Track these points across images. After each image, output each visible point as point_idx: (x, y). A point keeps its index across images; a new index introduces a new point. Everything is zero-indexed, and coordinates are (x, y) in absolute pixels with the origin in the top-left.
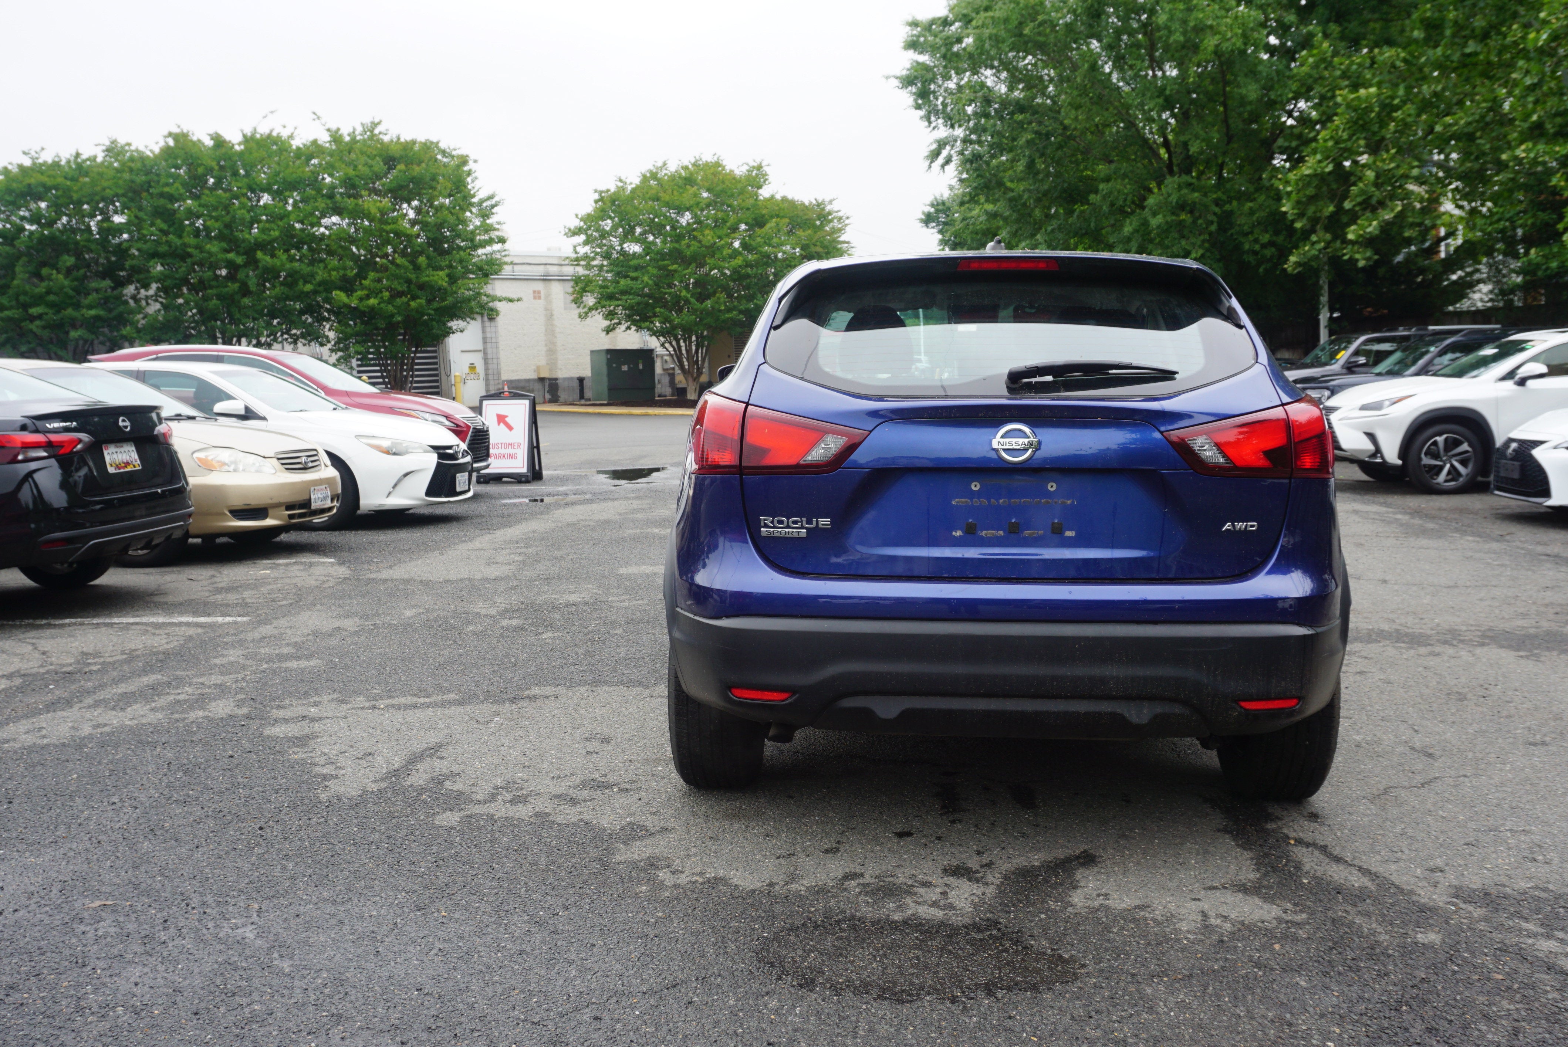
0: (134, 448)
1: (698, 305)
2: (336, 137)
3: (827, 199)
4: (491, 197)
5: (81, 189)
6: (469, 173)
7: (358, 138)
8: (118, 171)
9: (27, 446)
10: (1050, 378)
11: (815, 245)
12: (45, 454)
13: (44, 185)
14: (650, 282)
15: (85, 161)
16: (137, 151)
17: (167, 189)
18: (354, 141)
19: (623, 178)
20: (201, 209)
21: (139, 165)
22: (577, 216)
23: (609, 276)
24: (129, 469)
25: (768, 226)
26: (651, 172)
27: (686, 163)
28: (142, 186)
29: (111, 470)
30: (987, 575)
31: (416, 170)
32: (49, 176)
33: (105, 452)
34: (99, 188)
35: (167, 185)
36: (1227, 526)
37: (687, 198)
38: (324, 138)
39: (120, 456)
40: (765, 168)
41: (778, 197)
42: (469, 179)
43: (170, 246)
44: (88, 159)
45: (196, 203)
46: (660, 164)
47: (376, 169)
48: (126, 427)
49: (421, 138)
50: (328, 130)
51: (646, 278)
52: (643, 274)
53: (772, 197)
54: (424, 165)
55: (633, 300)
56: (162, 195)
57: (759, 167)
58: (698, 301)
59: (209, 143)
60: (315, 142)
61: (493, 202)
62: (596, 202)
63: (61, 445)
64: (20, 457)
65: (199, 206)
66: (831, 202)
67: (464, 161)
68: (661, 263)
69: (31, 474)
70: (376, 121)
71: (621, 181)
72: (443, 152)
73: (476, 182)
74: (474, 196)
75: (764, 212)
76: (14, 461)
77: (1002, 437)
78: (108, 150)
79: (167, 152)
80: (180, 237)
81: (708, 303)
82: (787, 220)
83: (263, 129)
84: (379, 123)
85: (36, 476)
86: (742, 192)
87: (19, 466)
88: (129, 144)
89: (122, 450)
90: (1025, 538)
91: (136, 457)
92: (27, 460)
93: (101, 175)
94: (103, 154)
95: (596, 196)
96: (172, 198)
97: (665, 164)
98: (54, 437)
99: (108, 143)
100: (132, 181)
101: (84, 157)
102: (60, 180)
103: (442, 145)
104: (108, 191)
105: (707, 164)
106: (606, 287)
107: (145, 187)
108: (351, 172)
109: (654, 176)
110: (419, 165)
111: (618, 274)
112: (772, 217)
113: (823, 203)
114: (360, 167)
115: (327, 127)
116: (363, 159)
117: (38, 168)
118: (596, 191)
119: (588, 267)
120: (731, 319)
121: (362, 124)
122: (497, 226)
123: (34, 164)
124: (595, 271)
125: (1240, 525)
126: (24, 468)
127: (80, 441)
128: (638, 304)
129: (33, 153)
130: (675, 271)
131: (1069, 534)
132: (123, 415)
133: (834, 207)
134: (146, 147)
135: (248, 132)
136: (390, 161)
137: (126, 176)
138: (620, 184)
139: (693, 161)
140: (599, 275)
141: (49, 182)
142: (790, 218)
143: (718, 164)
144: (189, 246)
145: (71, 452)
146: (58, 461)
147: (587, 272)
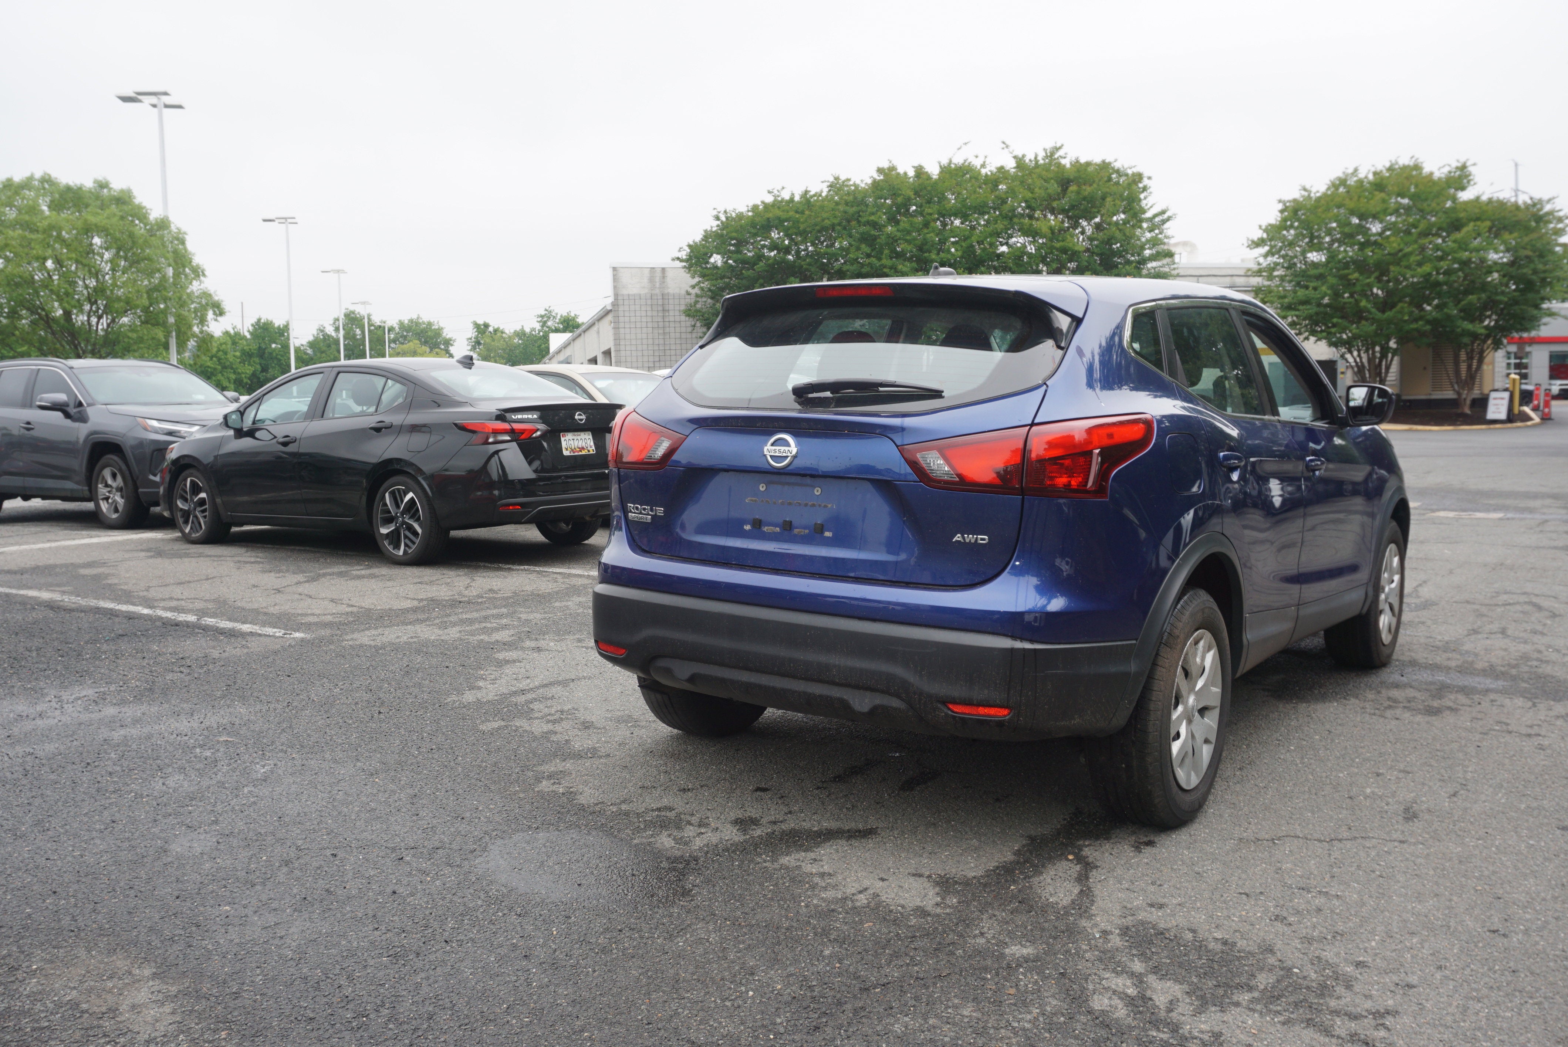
0: (591, 437)
1: (1379, 315)
2: (1020, 162)
3: (1545, 197)
4: (1163, 212)
5: (806, 221)
6: (1145, 189)
7: (1041, 162)
8: (837, 203)
9: (496, 432)
10: (828, 394)
11: (1525, 248)
12: (508, 438)
13: (779, 218)
14: (1329, 292)
15: (812, 197)
16: (855, 185)
17: (872, 218)
18: (1037, 165)
19: (1308, 187)
20: (899, 234)
21: (851, 198)
22: (1260, 227)
23: (1289, 287)
24: (583, 453)
25: (1465, 230)
26: (1339, 179)
27: (1379, 167)
28: (853, 215)
29: (566, 453)
30: (762, 565)
31: (1087, 190)
32: (783, 211)
33: (562, 439)
34: (819, 219)
35: (873, 214)
36: (958, 537)
37: (1374, 205)
38: (1010, 164)
39: (576, 443)
40: (1471, 169)
41: (1484, 198)
42: (1142, 196)
43: (872, 268)
44: (814, 196)
45: (894, 229)
46: (1350, 171)
47: (1050, 191)
48: (581, 420)
49: (1097, 160)
50: (1015, 157)
51: (1324, 288)
52: (1323, 284)
53: (1478, 198)
54: (1095, 185)
55: (1312, 309)
56: (868, 223)
57: (1463, 167)
58: (1378, 309)
59: (911, 173)
60: (1001, 169)
61: (1165, 216)
62: (1282, 211)
63: (523, 431)
64: (491, 440)
65: (898, 231)
66: (1549, 201)
67: (1139, 177)
68: (1342, 272)
69: (497, 452)
70: (1058, 145)
71: (1305, 189)
72: (1118, 171)
73: (1149, 199)
74: (1144, 212)
75: (1462, 215)
76: (486, 443)
77: (772, 445)
78: (831, 186)
79: (875, 184)
80: (880, 259)
81: (1389, 314)
82: (1488, 224)
83: (958, 160)
84: (1060, 148)
85: (501, 454)
86: (1438, 195)
87: (491, 446)
88: (849, 180)
89: (579, 438)
90: (795, 535)
91: (592, 444)
92: (496, 442)
93: (822, 207)
94: (827, 190)
95: (1280, 206)
96: (875, 225)
97: (1356, 170)
98: (516, 426)
99: (832, 179)
100: (845, 212)
101: (812, 193)
102: (791, 213)
103: (1117, 165)
104: (826, 221)
105: (1405, 168)
106: (1284, 297)
107: (856, 216)
108: (1029, 195)
109: (1343, 182)
110: (1091, 185)
111: (1298, 284)
112: (1470, 220)
113: (1540, 201)
114: (1037, 190)
115: (1015, 153)
116: (1039, 182)
117: (777, 204)
118: (1280, 201)
119: (1270, 278)
120: (1416, 330)
121: (1045, 150)
122: (1166, 240)
123: (775, 200)
124: (1277, 281)
125: (970, 538)
126: (493, 448)
127: (538, 430)
128: (1317, 314)
129: (776, 192)
130: (1357, 280)
131: (828, 534)
132: (580, 410)
133: (1557, 205)
134: (862, 181)
135: (945, 162)
136: (1065, 183)
137: (841, 208)
138: (1306, 194)
139: (1388, 165)
140: (1280, 285)
141: (783, 215)
142: (1493, 221)
143: (1417, 167)
144: (885, 267)
145: (530, 438)
146: (519, 445)
147: (1267, 283)
